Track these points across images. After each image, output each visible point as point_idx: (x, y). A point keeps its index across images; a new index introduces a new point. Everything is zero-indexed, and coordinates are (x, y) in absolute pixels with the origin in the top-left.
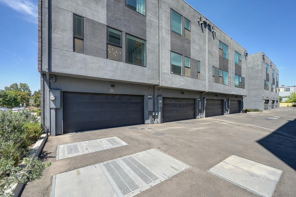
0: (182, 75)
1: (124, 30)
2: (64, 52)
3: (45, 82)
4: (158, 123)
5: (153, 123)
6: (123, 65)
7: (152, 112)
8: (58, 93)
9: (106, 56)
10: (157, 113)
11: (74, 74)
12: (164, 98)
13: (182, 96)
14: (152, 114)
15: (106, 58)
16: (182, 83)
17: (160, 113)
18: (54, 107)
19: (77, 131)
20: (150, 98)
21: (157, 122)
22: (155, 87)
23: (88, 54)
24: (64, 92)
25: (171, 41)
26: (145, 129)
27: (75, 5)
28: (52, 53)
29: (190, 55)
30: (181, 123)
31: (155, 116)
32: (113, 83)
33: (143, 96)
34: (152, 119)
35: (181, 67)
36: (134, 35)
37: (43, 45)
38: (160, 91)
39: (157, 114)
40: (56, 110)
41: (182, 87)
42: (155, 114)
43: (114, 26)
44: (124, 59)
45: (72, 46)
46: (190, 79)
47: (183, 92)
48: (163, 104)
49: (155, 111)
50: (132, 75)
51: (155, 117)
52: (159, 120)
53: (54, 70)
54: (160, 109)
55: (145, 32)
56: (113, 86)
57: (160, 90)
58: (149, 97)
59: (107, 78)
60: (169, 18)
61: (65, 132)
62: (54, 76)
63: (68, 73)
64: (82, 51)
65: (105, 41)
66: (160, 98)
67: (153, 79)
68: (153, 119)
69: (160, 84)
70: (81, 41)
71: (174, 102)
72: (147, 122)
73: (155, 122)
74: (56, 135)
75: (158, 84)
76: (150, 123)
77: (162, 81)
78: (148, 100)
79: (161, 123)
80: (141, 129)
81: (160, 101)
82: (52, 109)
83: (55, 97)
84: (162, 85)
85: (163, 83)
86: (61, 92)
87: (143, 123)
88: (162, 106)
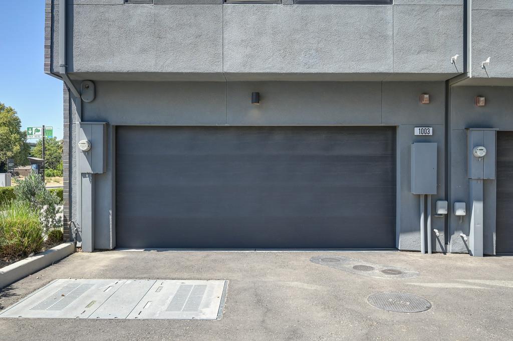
4: (469, 253)
5: (438, 248)
6: (284, 14)
7: (436, 199)
8: (98, 130)
10: (464, 204)
11: (125, 71)
12: (506, 137)
14: (434, 208)
17: (477, 208)
18: (90, 170)
20: (424, 139)
21: (460, 246)
24: (118, 128)
26: (372, 269)
31: (453, 223)
33: (393, 129)
34: (433, 233)
38: (482, 103)
39: (460, 212)
42: (451, 209)
48: (500, 165)
49: (453, 194)
51: (448, 225)
52: (474, 238)
53: (81, 65)
54: (476, 187)
56: (257, 98)
57: (482, 99)
58: (417, 131)
59: (225, 70)
62: (91, 85)
66: (475, 135)
67: (426, 49)
68: (440, 234)
69: (470, 70)
72: (404, 240)
73: (450, 247)
74: (95, 249)
75: (461, 70)
76: (422, 249)
77: (479, 54)
78: (414, 147)
79: (485, 255)
80: (355, 267)
81: (480, 152)
82: (83, 175)
83: (91, 143)
84: (482, 74)
85: (488, 61)
86: (107, 125)
87: (392, 246)
88: (493, 176)
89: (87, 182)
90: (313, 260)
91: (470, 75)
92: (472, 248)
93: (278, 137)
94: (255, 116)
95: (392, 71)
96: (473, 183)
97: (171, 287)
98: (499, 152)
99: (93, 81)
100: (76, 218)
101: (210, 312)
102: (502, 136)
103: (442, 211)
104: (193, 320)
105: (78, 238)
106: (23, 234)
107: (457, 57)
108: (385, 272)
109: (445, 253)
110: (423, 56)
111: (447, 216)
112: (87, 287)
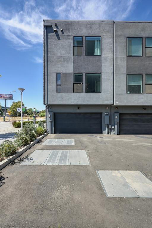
0: (141, 92)
1: (84, 71)
2: (53, 94)
3: (47, 109)
4: (115, 134)
6: (83, 94)
7: (109, 125)
9: (73, 91)
11: (57, 104)
12: (121, 115)
13: (144, 112)
14: (109, 127)
16: (142, 100)
17: (116, 126)
19: (60, 133)
20: (107, 115)
21: (113, 133)
22: (112, 106)
24: (55, 113)
25: (127, 65)
26: (98, 137)
27: (57, 68)
28: (48, 95)
31: (112, 129)
32: (79, 107)
33: (102, 113)
34: (108, 131)
35: (141, 85)
39: (113, 127)
40: (51, 122)
42: (111, 127)
43: (78, 72)
44: (84, 90)
45: (56, 90)
47: (145, 108)
48: (120, 119)
49: (112, 124)
50: (89, 100)
51: (111, 129)
52: (115, 132)
53: (49, 103)
55: (100, 67)
56: (79, 108)
57: (117, 108)
58: (106, 114)
59: (73, 104)
61: (55, 133)
64: (61, 91)
65: (72, 82)
66: (116, 114)
68: (110, 131)
70: (60, 86)
71: (134, 117)
72: (104, 132)
74: (51, 134)
75: (113, 104)
76: (107, 133)
78: (105, 116)
79: (117, 135)
80: (95, 137)
81: (116, 117)
82: (49, 121)
83: (50, 116)
85: (117, 102)
86: (53, 113)
87: (102, 133)
88: (119, 121)
89: (50, 122)
90: (88, 135)
93: (82, 114)
94: (78, 111)
95: (101, 104)
96: (115, 122)
97: (66, 140)
98: (120, 117)
99: (51, 105)
100: (48, 128)
101: (73, 144)
103: (110, 127)
104: (71, 145)
105: (48, 132)
106: (41, 132)
107: (112, 102)
108: (100, 138)
109: (110, 134)
110: (107, 101)
111: (111, 128)
112: (53, 140)
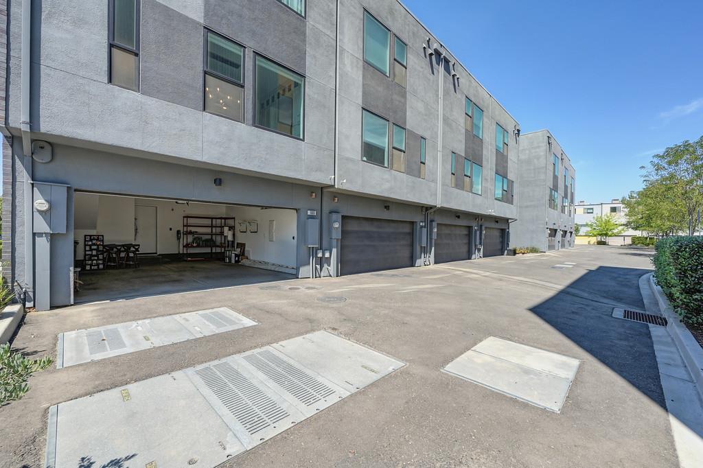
0: (386, 165)
1: (251, 44)
2: (81, 81)
3: (17, 160)
4: (330, 276)
5: (318, 275)
6: (245, 131)
7: (317, 249)
8: (60, 193)
9: (202, 103)
10: (328, 251)
12: (345, 218)
13: (385, 215)
14: (316, 254)
15: (202, 108)
16: (387, 185)
17: (334, 251)
18: (48, 230)
20: (312, 217)
21: (327, 274)
22: (325, 190)
23: (150, 95)
25: (363, 85)
26: (299, 288)
28: (42, 80)
29: (405, 123)
30: (381, 275)
31: (324, 259)
32: (219, 176)
33: (297, 211)
34: (316, 267)
35: (385, 148)
36: (276, 59)
37: (12, 53)
38: (336, 201)
39: (327, 255)
40: (53, 237)
41: (386, 194)
42: (323, 254)
43: (224, 31)
44: (249, 115)
45: (105, 68)
46: (404, 176)
47: (389, 206)
48: (343, 232)
49: (324, 246)
50: (268, 156)
51: (321, 262)
52: (332, 268)
53: (47, 126)
54: (334, 242)
55: (302, 55)
57: (336, 199)
58: (309, 213)
59: (204, 160)
60: (360, 30)
63: (93, 140)
64: (135, 83)
65: (199, 67)
66: (334, 216)
67: (319, 170)
68: (318, 267)
69: (336, 183)
70: (132, 57)
71: (367, 227)
72: (303, 271)
73: (322, 274)
75: (332, 184)
76: (311, 277)
77: (341, 177)
78: (309, 220)
79: (337, 276)
80: (290, 289)
81: (336, 225)
83: (50, 203)
84: (341, 187)
85: (345, 181)
87: (297, 276)
88: (340, 237)
89: (43, 245)
90: (261, 288)
91: (336, 187)
92: (331, 274)
95: (304, 179)
96: (334, 240)
98: (343, 226)
99: (49, 143)
102: (344, 217)
103: (320, 255)
107: (332, 176)
109: (320, 277)
110: (318, 174)
111: (322, 258)
